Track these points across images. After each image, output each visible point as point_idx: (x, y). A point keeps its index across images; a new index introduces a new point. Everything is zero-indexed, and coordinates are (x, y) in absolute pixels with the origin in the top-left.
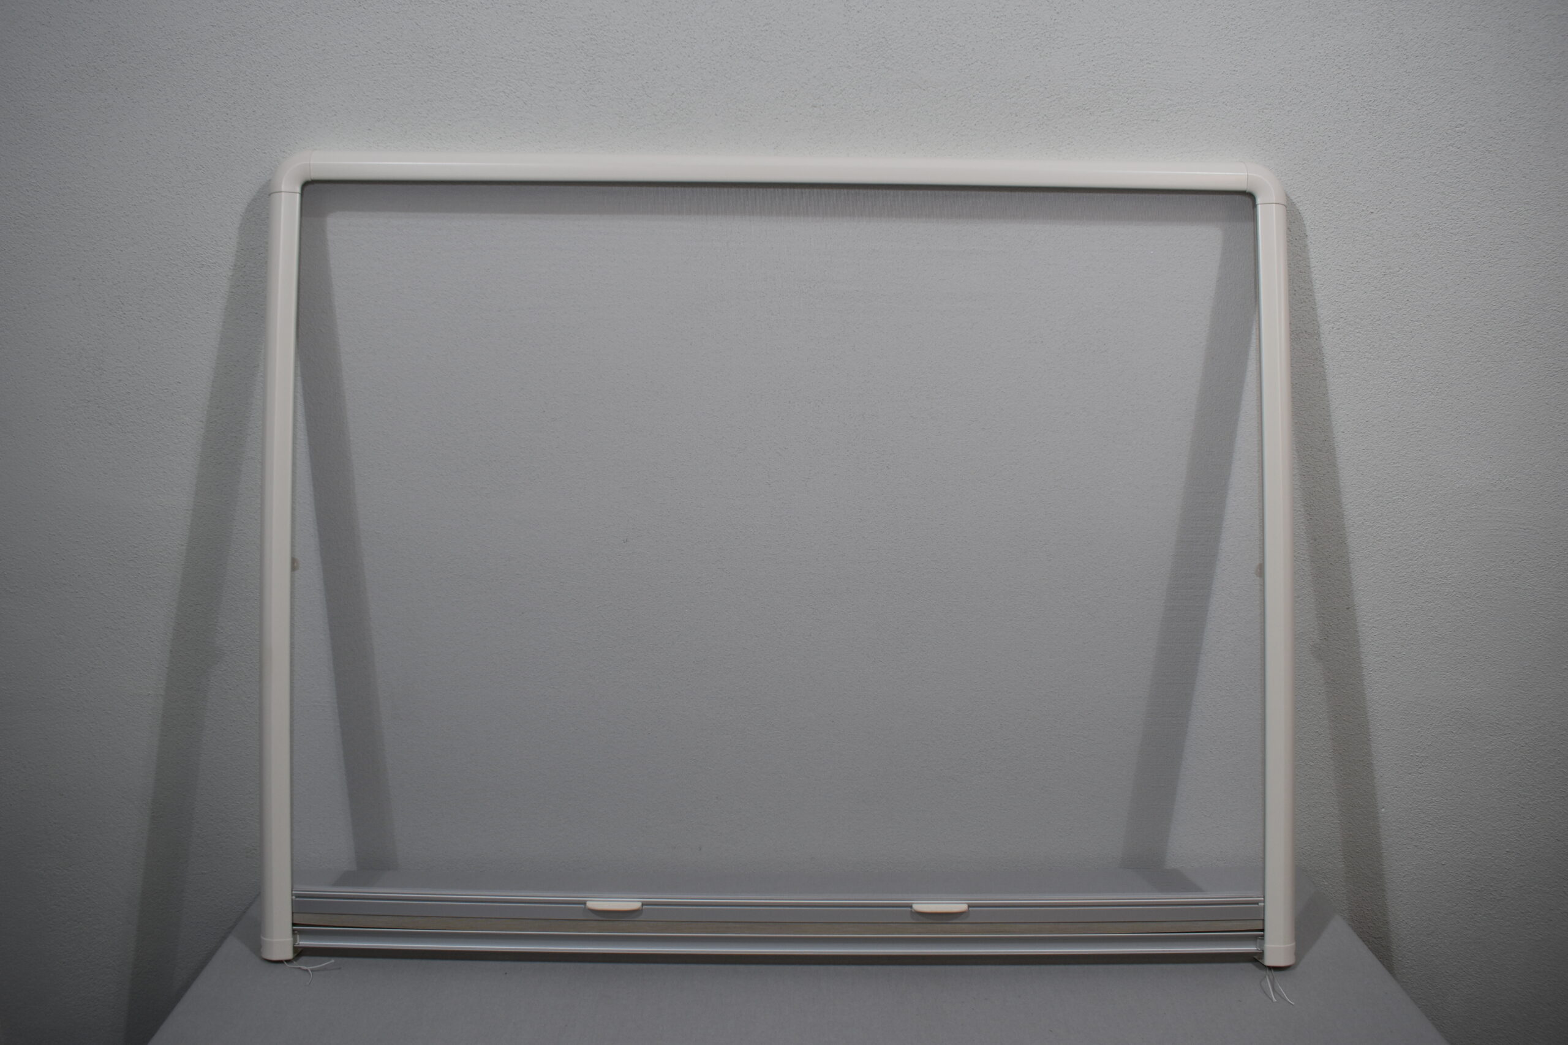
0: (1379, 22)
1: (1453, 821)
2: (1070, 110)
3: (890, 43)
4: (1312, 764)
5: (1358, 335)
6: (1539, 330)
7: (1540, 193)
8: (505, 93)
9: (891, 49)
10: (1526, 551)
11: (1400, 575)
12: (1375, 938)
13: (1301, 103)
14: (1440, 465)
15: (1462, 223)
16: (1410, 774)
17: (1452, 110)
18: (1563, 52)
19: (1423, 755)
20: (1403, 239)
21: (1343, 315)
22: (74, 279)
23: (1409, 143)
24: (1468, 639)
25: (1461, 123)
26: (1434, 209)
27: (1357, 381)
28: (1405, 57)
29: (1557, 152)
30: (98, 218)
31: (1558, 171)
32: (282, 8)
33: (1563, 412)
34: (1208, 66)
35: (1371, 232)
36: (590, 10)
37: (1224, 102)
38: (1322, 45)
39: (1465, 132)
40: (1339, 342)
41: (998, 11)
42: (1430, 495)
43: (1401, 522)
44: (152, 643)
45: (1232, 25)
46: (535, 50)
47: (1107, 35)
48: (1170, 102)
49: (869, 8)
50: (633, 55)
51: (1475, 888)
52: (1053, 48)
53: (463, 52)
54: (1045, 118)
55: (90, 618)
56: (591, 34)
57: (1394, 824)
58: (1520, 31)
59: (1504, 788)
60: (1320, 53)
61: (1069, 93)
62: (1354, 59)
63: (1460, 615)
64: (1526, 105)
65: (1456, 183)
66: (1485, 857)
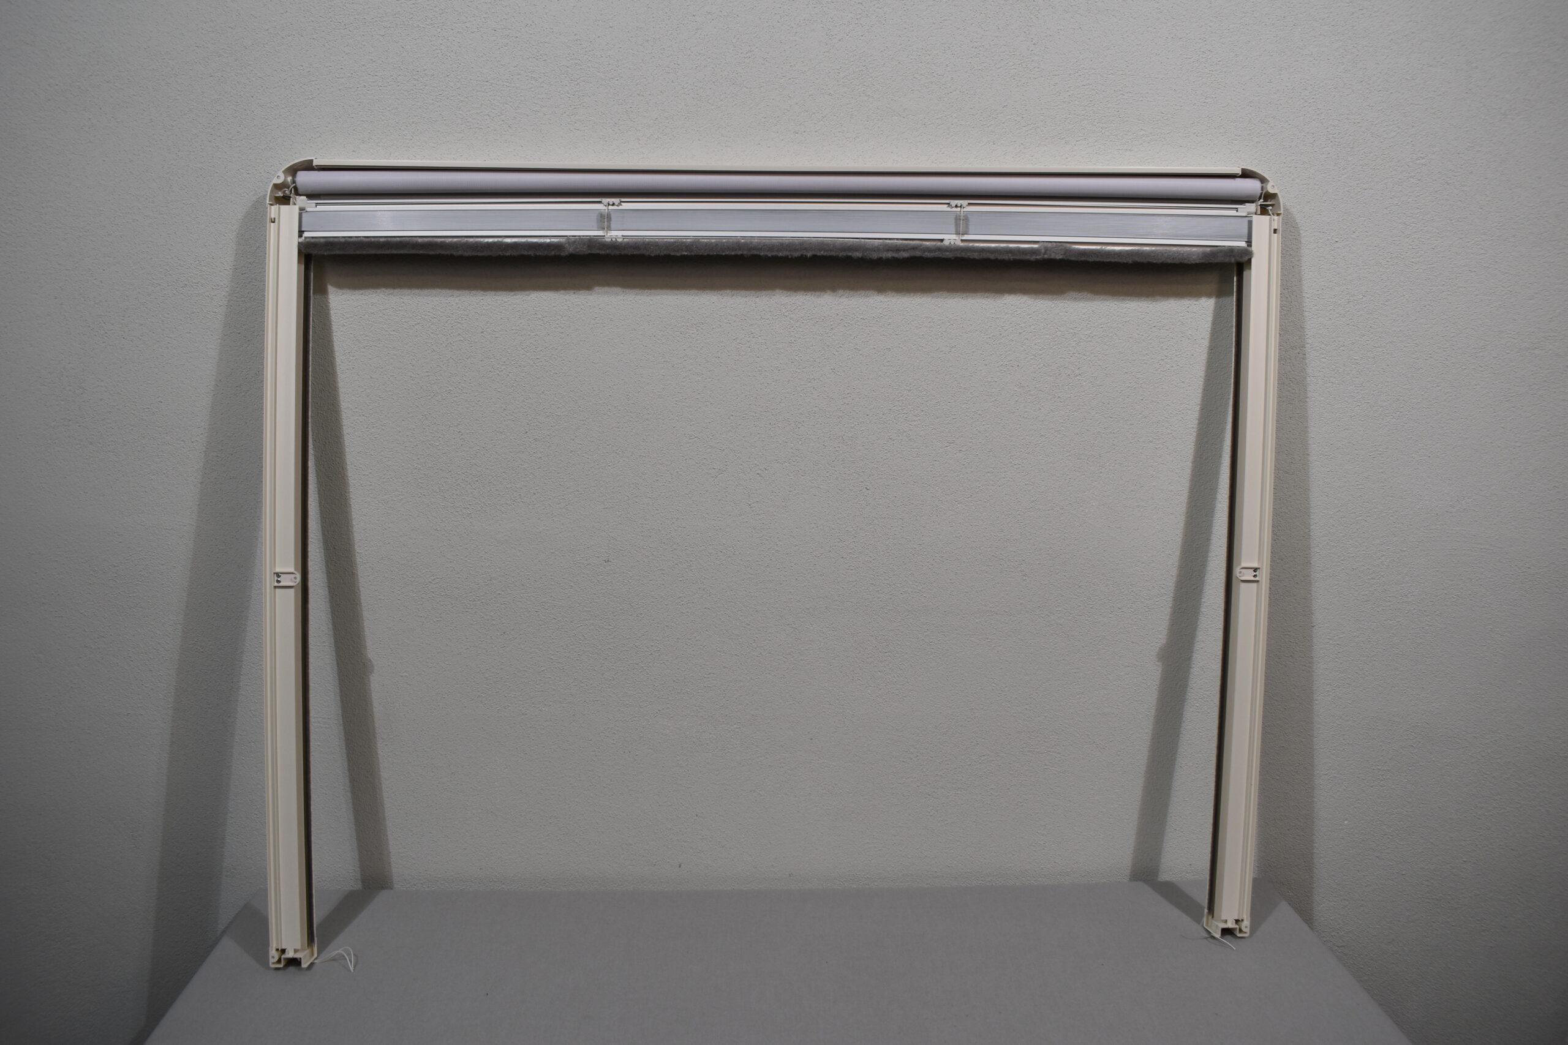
0: (1343, 57)
1: (1413, 832)
2: (1046, 139)
3: (870, 71)
4: (1278, 778)
5: (1323, 360)
6: (1495, 356)
7: (1496, 224)
8: (489, 116)
9: (872, 77)
10: (1483, 570)
11: (1363, 593)
12: (1338, 947)
13: (1269, 135)
14: (1401, 487)
15: (1423, 252)
16: (1371, 786)
17: (1413, 143)
18: (1518, 88)
19: (1385, 769)
20: (1366, 267)
22: (56, 298)
23: (1372, 175)
25: (1422, 156)
26: (1396, 239)
27: (1322, 405)
28: (1368, 91)
30: (80, 237)
31: (1514, 203)
32: (267, 30)
33: (1518, 435)
34: (1179, 97)
35: (1336, 260)
36: (575, 35)
37: (1195, 133)
38: (1289, 78)
39: (1426, 165)
42: (1392, 516)
43: (1364, 542)
44: (132, 663)
45: (1203, 58)
46: (519, 74)
47: (1082, 66)
48: (1143, 132)
49: (850, 37)
50: (617, 80)
51: (1434, 897)
52: (1030, 78)
54: (1022, 146)
56: (576, 59)
57: (1357, 836)
58: (1477, 67)
59: (1461, 799)
60: (1287, 86)
61: (1045, 122)
62: (1320, 92)
63: (1420, 632)
64: (1483, 139)
65: (1417, 214)
66: (1444, 867)
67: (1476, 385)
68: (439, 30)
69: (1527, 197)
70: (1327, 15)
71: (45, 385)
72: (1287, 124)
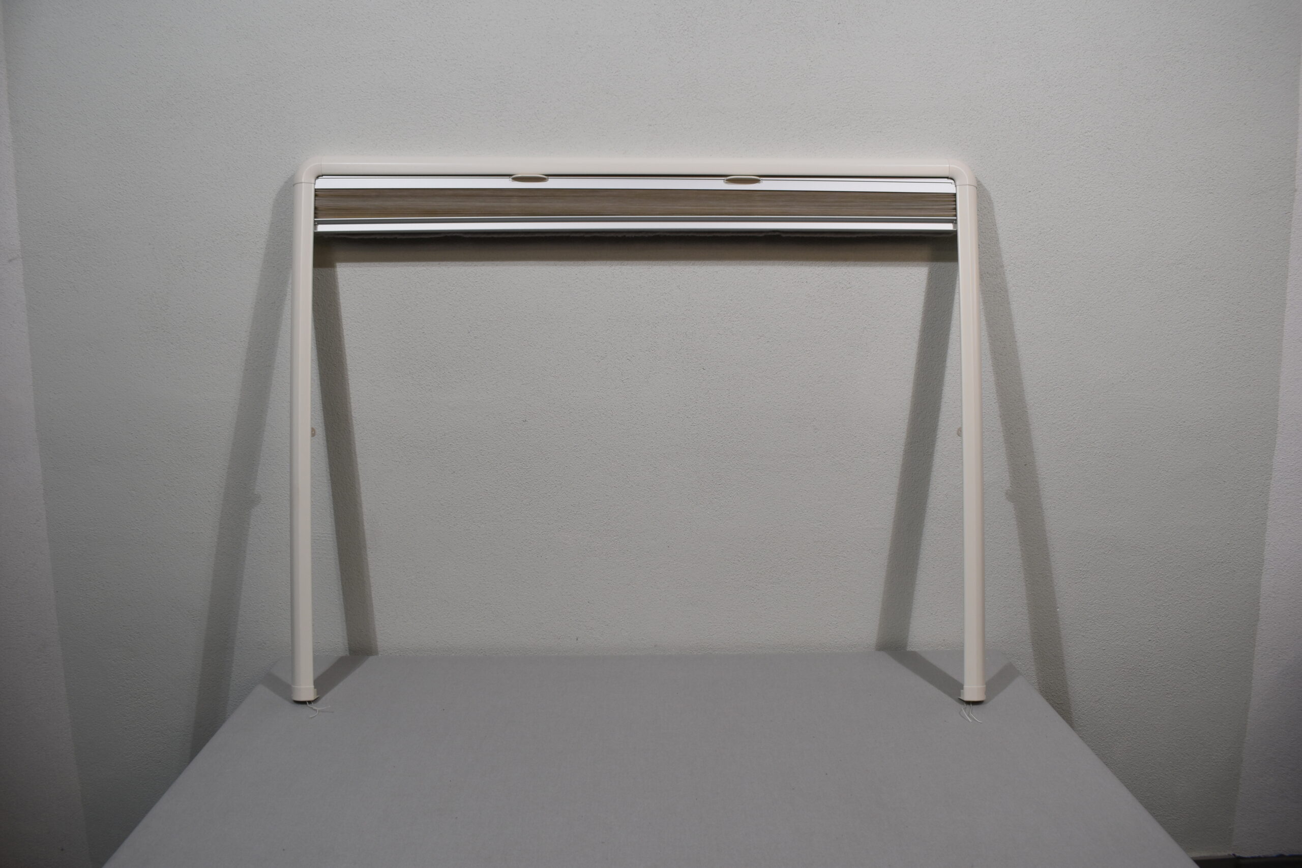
0: (1029, 63)
1: (1109, 618)
2: (822, 126)
5: (1024, 274)
6: (1150, 270)
7: (1145, 177)
8: (443, 118)
9: (700, 87)
10: (1149, 424)
11: (1061, 441)
12: (1058, 704)
14: (1086, 364)
15: (1093, 197)
16: (1076, 583)
17: (1082, 121)
18: (1158, 81)
19: (1085, 570)
20: (1052, 209)
21: (1013, 261)
22: (150, 244)
23: (1053, 144)
24: (1111, 486)
25: (1089, 130)
26: (1073, 188)
27: (1024, 306)
28: (1048, 86)
29: (1156, 148)
30: (167, 202)
31: (1158, 161)
32: (294, 63)
35: (1030, 204)
36: (500, 63)
37: (925, 119)
39: (1092, 136)
40: (1011, 280)
41: (772, 61)
42: (1079, 385)
43: (1060, 404)
44: (196, 496)
45: (929, 67)
46: (463, 90)
47: (845, 75)
48: (889, 119)
49: (686, 60)
51: (1128, 667)
53: (415, 92)
54: (805, 131)
55: (153, 479)
57: (1067, 620)
58: (1126, 67)
59: (1144, 593)
60: (990, 85)
63: (1105, 469)
64: (1133, 117)
65: (1087, 171)
66: (1134, 644)
67: (1137, 290)
68: (409, 61)
69: (1167, 157)
70: (1016, 35)
71: (141, 304)
72: (991, 111)
